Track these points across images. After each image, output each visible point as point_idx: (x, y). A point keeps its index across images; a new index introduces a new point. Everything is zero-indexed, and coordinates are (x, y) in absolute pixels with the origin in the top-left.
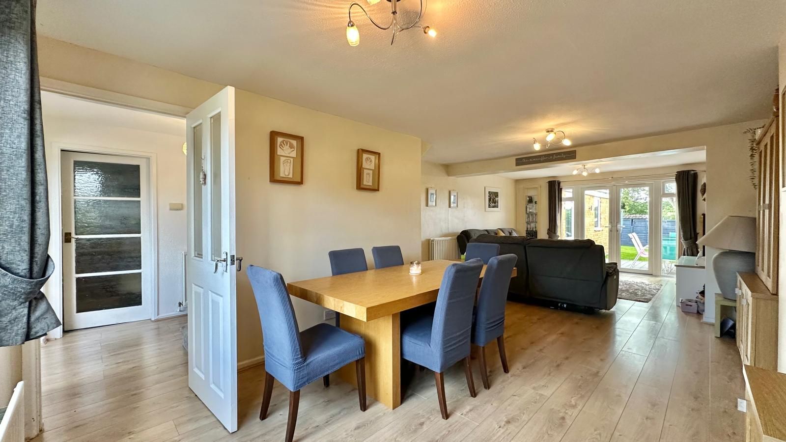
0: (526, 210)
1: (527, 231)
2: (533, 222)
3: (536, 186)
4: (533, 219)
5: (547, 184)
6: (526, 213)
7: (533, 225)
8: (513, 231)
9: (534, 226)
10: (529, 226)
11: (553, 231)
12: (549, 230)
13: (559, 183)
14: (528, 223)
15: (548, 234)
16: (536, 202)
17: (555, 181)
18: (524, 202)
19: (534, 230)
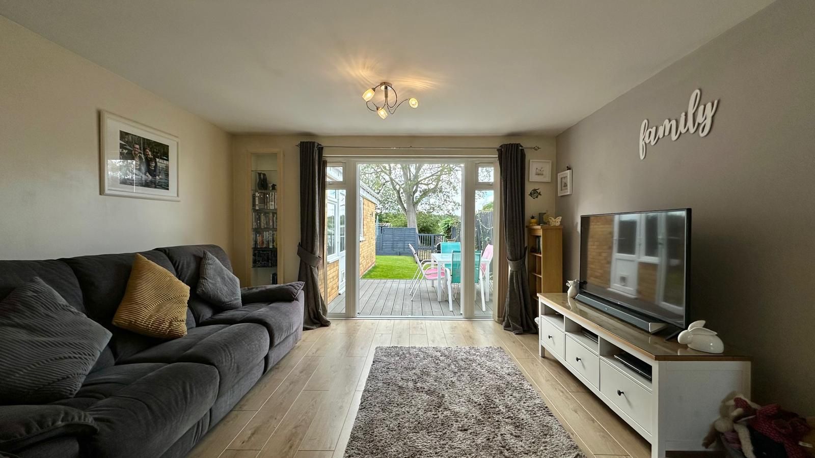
0: (254, 205)
1: (255, 249)
2: (267, 229)
3: (275, 150)
4: (267, 223)
5: (298, 149)
6: (255, 210)
7: (267, 235)
8: (210, 255)
9: (271, 238)
10: (259, 239)
11: (310, 249)
12: (301, 245)
13: (321, 149)
14: (258, 231)
15: (298, 254)
16: (274, 187)
17: (314, 143)
18: (248, 184)
19: (271, 247)
